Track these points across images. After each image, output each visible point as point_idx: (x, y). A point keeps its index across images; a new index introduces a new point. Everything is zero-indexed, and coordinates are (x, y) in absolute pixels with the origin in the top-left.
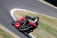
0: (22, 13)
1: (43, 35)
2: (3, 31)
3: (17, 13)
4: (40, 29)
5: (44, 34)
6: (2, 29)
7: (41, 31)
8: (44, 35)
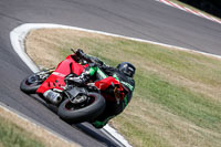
3: (36, 39)
5: (146, 114)
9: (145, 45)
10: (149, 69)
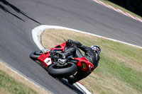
0: (60, 36)
1: (113, 89)
2: (14, 82)
3: (48, 35)
4: (107, 76)
5: (116, 87)
6: (12, 76)
7: (108, 80)
8: (117, 91)
9: (118, 44)
10: (119, 59)
